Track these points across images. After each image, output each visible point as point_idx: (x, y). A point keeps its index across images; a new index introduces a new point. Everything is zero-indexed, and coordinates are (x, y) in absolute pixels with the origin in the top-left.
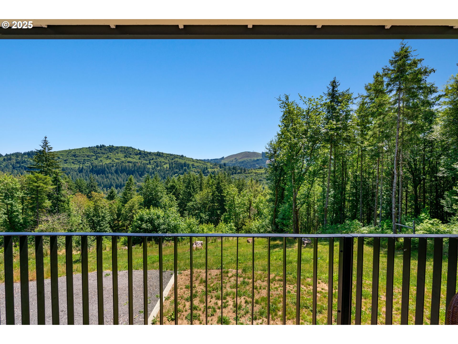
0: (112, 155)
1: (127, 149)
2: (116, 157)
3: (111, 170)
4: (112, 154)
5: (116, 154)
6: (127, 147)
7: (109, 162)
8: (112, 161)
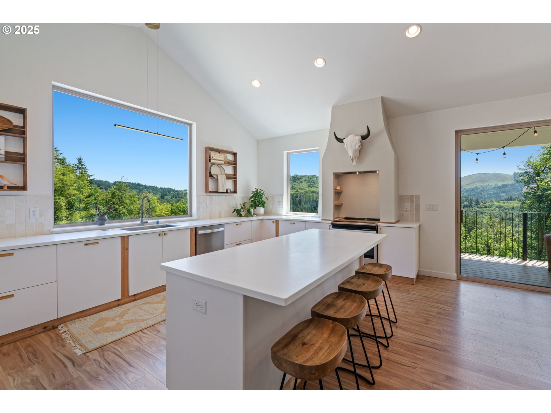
0: (297, 185)
1: (310, 178)
2: (300, 187)
3: (296, 201)
4: (296, 183)
5: (301, 184)
6: (311, 176)
7: (293, 192)
8: (297, 191)
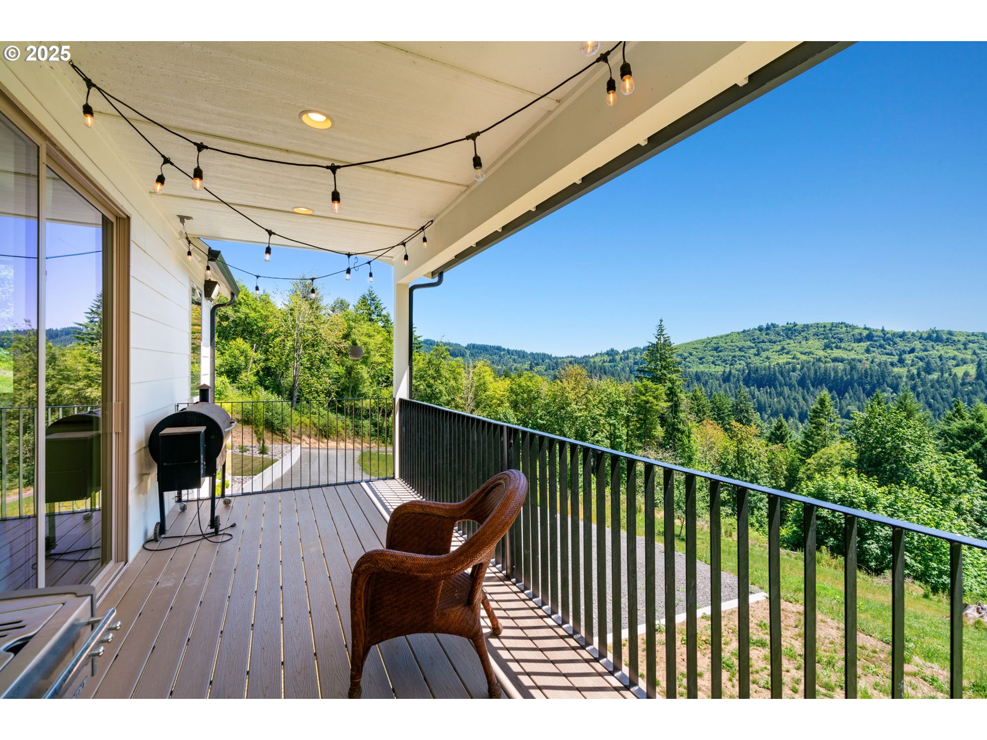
0: (794, 345)
1: (830, 329)
2: (801, 350)
3: (790, 379)
4: (792, 341)
5: (804, 342)
6: (832, 324)
7: (785, 361)
8: (793, 358)
